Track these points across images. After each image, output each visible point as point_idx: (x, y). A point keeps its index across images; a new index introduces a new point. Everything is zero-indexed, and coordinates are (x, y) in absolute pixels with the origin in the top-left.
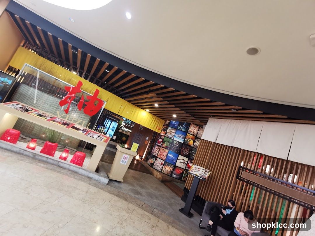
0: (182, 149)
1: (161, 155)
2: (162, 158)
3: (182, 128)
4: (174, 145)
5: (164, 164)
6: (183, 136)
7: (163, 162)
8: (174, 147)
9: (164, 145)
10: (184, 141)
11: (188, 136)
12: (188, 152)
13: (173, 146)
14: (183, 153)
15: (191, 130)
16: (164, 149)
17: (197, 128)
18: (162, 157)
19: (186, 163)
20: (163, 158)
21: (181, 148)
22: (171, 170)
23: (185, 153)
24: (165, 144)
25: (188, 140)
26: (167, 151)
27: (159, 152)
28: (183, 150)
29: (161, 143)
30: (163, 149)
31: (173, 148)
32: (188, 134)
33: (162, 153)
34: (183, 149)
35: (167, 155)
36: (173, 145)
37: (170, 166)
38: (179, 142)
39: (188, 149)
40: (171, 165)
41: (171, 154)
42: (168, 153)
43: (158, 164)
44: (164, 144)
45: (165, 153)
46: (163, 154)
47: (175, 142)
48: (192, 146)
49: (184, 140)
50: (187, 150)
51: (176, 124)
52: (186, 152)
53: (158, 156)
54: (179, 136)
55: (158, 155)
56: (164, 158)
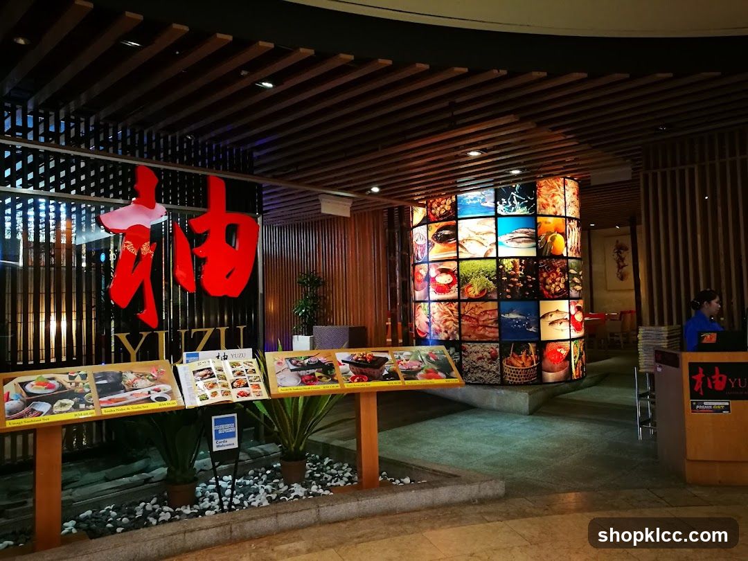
0: (541, 279)
1: (474, 327)
2: (483, 336)
3: (514, 205)
4: (509, 276)
5: (504, 353)
6: (526, 233)
7: (495, 347)
8: (514, 283)
9: (470, 289)
10: (536, 246)
11: (543, 224)
12: (560, 281)
13: (509, 281)
14: (549, 291)
15: (545, 202)
16: (479, 304)
17: (559, 186)
18: (482, 332)
19: (568, 316)
20: (492, 335)
21: (537, 276)
22: (532, 363)
23: (553, 286)
24: (475, 285)
25: (549, 241)
26: (492, 305)
27: (464, 322)
28: (545, 279)
29: (455, 287)
30: (472, 305)
31: (509, 288)
32: (540, 219)
33: (477, 320)
34: (545, 275)
35: (499, 320)
36: (504, 278)
37: (524, 353)
38: (521, 258)
39: (558, 270)
40: (528, 347)
41: (510, 311)
42: (499, 309)
43: (479, 363)
44: (471, 286)
45: (490, 317)
46: (481, 323)
47: (508, 264)
48: (565, 255)
49: (535, 244)
50: (557, 274)
51: (484, 201)
52: (554, 281)
53: (467, 338)
54: (513, 239)
55: (463, 332)
56: (493, 333)
